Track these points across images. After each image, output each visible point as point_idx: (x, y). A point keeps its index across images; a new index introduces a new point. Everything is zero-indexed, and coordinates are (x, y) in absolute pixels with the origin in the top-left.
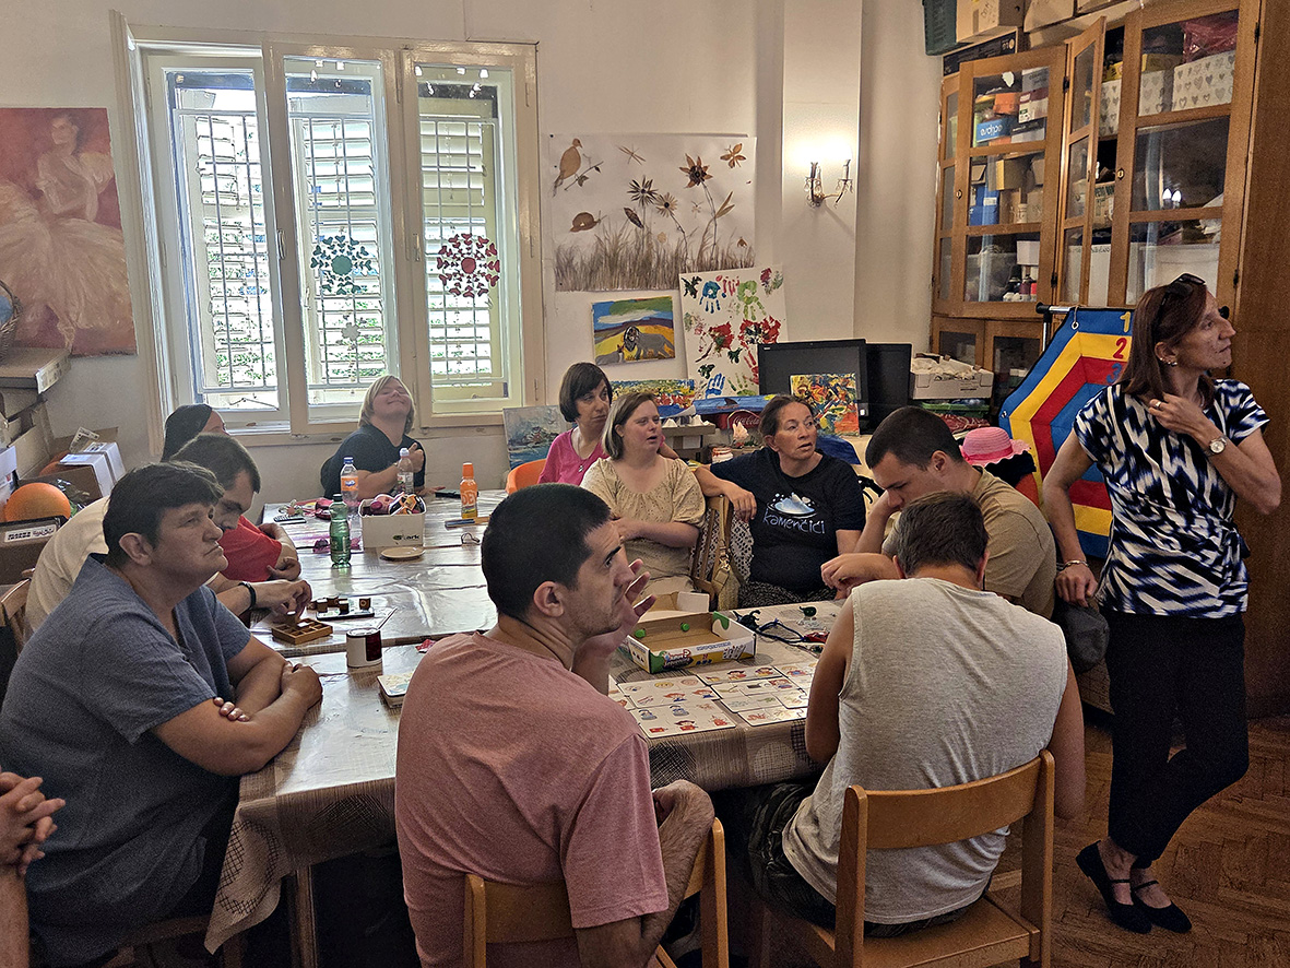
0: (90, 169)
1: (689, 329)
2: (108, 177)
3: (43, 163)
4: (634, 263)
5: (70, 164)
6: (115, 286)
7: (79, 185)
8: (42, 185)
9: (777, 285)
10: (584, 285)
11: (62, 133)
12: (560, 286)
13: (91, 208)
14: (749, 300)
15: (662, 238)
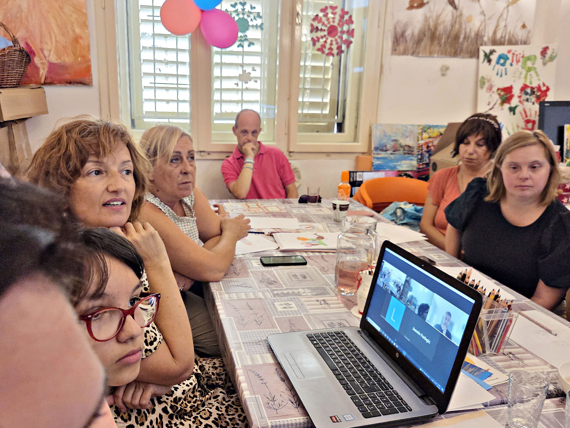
1: (482, 87)
4: (448, 37)
9: (552, 59)
10: (411, 52)
12: (394, 51)
14: (529, 70)
15: (470, 19)
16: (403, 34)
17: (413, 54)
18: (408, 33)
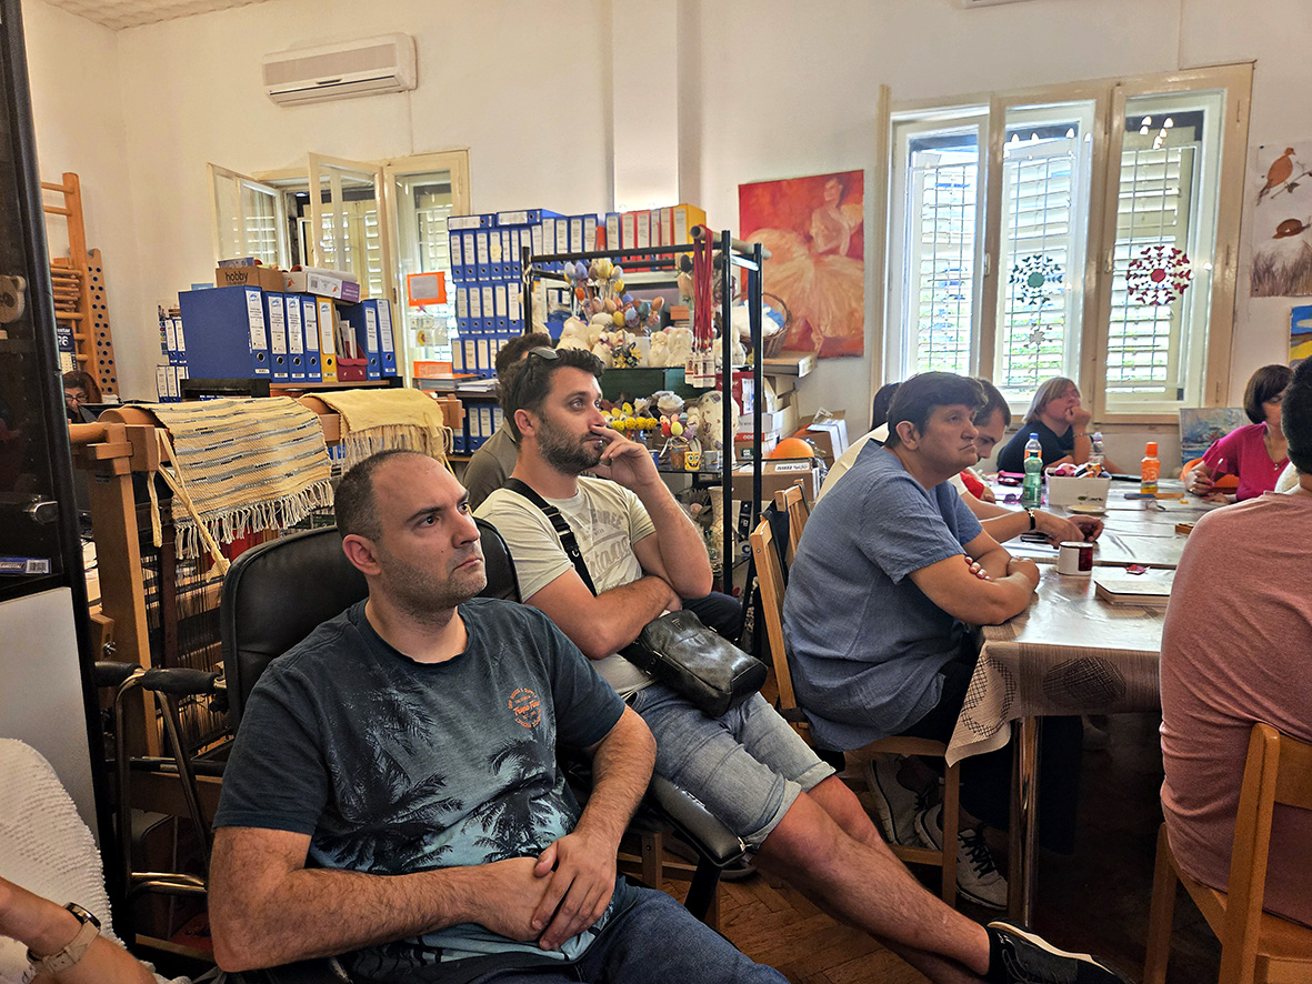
0: (847, 218)
2: (859, 221)
3: (816, 216)
5: (834, 214)
6: (854, 305)
7: (838, 230)
8: (813, 232)
10: (1283, 291)
11: (831, 191)
12: (1255, 292)
13: (844, 246)
16: (1268, 269)
17: (1286, 294)
18: (1277, 266)
